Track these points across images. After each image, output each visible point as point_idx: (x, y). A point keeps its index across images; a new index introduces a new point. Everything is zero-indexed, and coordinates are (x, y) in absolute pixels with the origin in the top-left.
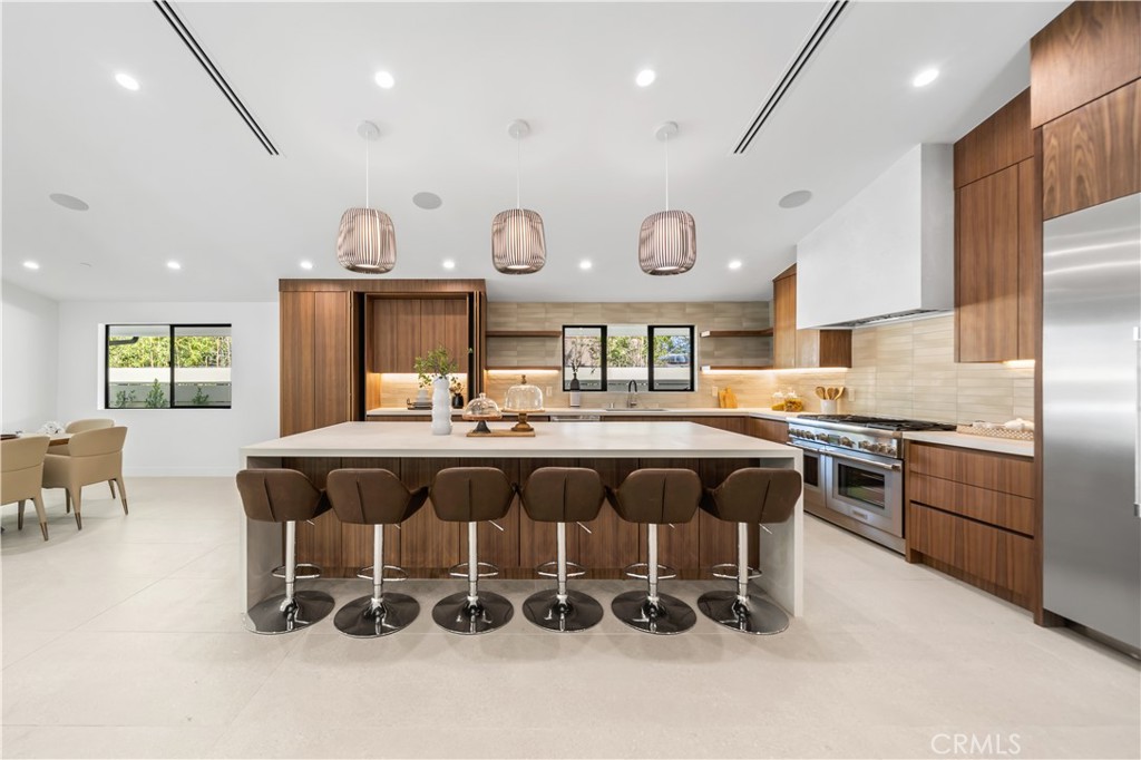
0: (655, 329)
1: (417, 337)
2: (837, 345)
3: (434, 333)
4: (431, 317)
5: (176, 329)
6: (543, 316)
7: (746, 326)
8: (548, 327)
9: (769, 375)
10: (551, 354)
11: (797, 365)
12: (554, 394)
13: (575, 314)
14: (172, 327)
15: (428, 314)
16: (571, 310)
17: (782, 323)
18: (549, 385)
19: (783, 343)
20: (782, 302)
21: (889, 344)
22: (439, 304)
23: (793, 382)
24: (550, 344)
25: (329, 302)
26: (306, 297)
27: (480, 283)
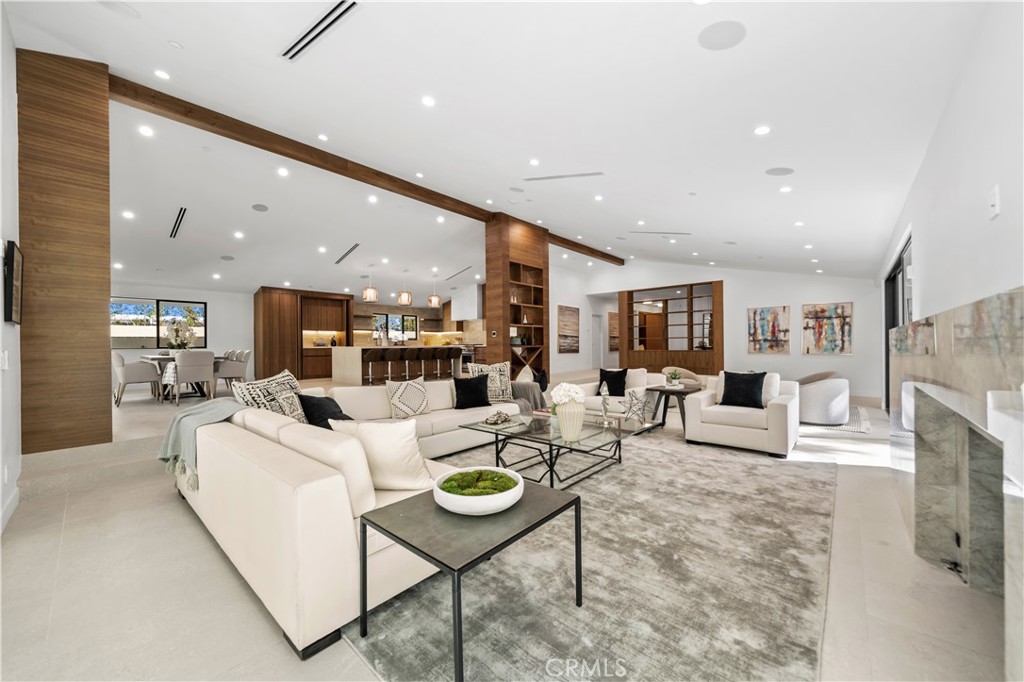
1: (319, 315)
2: (460, 326)
3: (327, 314)
5: (160, 302)
6: (357, 309)
7: (433, 317)
8: (368, 314)
9: (440, 334)
10: (369, 325)
11: (450, 331)
13: (378, 309)
14: (158, 301)
16: (377, 307)
17: (446, 318)
18: (369, 337)
19: (446, 324)
20: (446, 312)
21: (472, 326)
22: (329, 302)
23: (447, 336)
24: (360, 320)
25: (287, 299)
26: (276, 296)
27: (352, 296)
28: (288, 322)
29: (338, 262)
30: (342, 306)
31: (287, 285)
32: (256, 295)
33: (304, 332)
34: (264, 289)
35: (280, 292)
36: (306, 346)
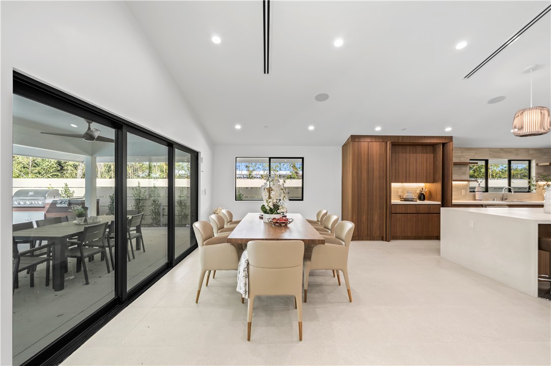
0: (512, 162)
1: (408, 165)
3: (416, 163)
4: (415, 155)
5: (271, 159)
6: (460, 154)
8: (463, 160)
10: (464, 174)
12: (466, 194)
13: (476, 153)
14: (270, 158)
15: (413, 153)
16: (474, 151)
18: (463, 189)
22: (419, 148)
24: (464, 168)
25: (376, 147)
26: (364, 144)
27: (451, 138)
28: (376, 174)
29: (468, 76)
30: (434, 152)
31: (378, 130)
32: (345, 147)
33: (392, 184)
34: (354, 138)
35: (369, 140)
36: (395, 201)
